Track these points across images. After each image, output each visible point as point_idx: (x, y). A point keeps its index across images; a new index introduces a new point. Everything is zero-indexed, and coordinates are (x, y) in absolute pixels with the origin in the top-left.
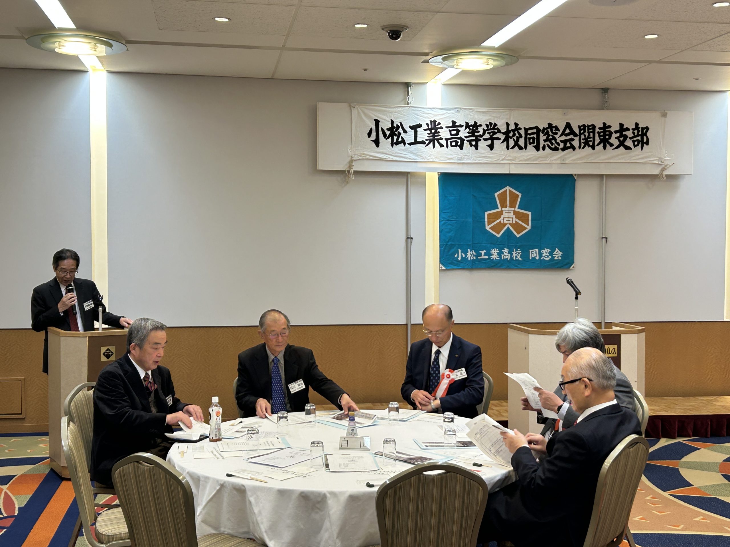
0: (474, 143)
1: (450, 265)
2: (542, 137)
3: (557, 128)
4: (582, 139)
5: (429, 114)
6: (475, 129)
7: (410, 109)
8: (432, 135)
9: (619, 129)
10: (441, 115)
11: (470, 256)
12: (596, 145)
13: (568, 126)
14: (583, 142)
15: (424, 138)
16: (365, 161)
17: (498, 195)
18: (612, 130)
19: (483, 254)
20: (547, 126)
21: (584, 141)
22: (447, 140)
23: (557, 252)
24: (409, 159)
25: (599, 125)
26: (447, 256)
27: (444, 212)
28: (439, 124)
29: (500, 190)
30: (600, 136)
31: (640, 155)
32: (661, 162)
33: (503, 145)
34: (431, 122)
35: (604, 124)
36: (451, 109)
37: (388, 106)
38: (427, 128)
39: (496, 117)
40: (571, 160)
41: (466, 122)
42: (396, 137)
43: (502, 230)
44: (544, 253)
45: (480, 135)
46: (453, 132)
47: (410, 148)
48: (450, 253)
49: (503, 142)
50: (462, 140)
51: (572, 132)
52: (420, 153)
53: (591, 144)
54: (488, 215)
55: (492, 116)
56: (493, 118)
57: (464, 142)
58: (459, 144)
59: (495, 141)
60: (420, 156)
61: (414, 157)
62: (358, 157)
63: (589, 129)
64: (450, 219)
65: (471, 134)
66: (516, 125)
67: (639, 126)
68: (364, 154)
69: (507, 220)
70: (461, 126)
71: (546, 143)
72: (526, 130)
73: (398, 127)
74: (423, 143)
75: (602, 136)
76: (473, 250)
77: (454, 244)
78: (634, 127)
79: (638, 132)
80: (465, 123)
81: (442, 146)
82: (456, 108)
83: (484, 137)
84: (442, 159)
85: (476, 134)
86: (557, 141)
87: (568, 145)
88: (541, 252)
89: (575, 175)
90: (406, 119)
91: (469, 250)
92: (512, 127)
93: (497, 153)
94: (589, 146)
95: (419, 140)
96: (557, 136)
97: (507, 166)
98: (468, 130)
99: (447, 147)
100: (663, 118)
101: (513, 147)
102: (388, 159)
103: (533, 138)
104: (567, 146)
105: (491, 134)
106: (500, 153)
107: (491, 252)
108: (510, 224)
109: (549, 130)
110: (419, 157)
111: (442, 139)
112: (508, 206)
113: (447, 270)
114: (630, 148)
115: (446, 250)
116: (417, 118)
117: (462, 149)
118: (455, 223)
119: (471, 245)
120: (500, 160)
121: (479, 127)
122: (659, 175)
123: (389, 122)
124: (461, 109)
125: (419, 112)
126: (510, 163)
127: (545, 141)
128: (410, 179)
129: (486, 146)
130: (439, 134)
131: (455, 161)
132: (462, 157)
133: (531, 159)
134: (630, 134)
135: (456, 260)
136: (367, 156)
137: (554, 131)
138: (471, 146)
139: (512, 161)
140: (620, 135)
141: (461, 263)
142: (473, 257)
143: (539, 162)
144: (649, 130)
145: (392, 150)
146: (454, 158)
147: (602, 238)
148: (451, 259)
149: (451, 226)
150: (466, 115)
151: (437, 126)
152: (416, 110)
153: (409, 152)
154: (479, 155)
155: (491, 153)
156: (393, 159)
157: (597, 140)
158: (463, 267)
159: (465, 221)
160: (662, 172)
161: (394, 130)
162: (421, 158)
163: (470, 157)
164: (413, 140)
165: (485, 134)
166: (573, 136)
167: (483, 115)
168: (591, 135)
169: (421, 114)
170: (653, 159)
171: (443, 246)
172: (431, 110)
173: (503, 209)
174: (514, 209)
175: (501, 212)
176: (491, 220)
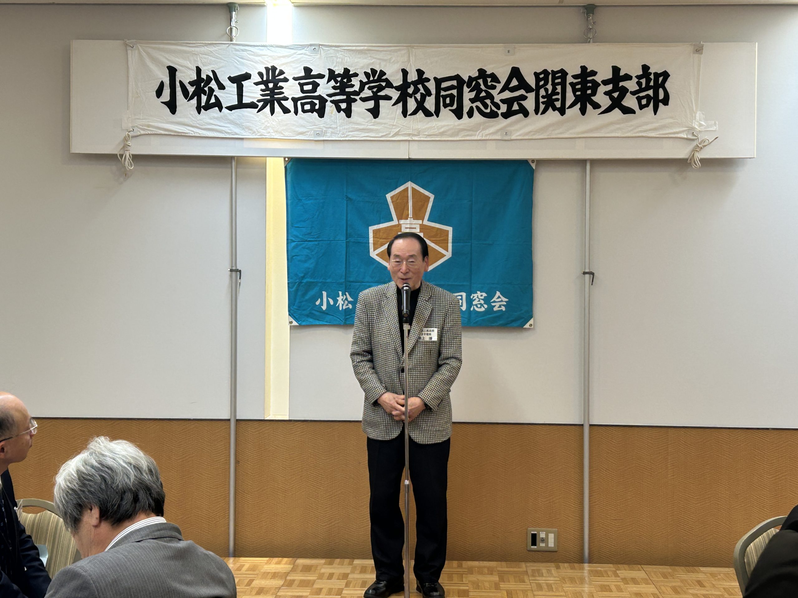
0: (343, 106)
1: (307, 319)
2: (468, 95)
3: (495, 78)
4: (541, 95)
5: (263, 57)
6: (345, 80)
7: (230, 47)
8: (269, 92)
9: (611, 76)
10: (284, 57)
11: (343, 303)
12: (567, 106)
13: (515, 73)
14: (542, 102)
15: (254, 98)
16: (152, 138)
17: (392, 198)
18: (599, 78)
20: (477, 74)
21: (546, 100)
22: (295, 100)
23: (499, 297)
24: (228, 133)
25: (573, 70)
26: (301, 302)
27: (296, 226)
28: (282, 73)
29: (396, 189)
30: (574, 91)
31: (650, 123)
33: (397, 110)
34: (267, 69)
35: (584, 68)
36: (303, 47)
37: (192, 43)
38: (261, 80)
39: (385, 60)
40: (520, 135)
41: (329, 70)
42: (206, 97)
44: (475, 299)
45: (355, 91)
46: (306, 88)
47: (230, 114)
48: (307, 297)
49: (393, 105)
50: (323, 101)
51: (523, 85)
52: (248, 124)
53: (558, 104)
54: (375, 232)
55: (376, 58)
56: (378, 61)
57: (327, 104)
58: (317, 107)
59: (382, 103)
60: (249, 128)
61: (237, 130)
62: (139, 131)
63: (554, 79)
64: (306, 239)
65: (338, 91)
66: (420, 73)
67: (650, 71)
68: (149, 126)
70: (321, 76)
71: (474, 105)
72: (439, 82)
73: (209, 79)
74: (252, 105)
75: (578, 90)
76: (347, 293)
77: (313, 282)
78: (640, 72)
79: (648, 81)
80: (328, 71)
81: (286, 111)
82: (311, 45)
83: (363, 95)
84: (287, 134)
85: (347, 90)
86: (495, 100)
87: (516, 107)
88: (472, 297)
89: (533, 161)
90: (221, 65)
91: (340, 293)
92: (413, 77)
94: (555, 109)
95: (246, 100)
96: (494, 92)
97: (404, 146)
98: (332, 83)
99: (296, 113)
100: (696, 55)
102: (191, 135)
103: (452, 96)
104: (513, 109)
105: (375, 90)
106: (391, 123)
109: (481, 81)
110: (247, 130)
111: (286, 99)
112: (410, 215)
113: (300, 326)
114: (632, 112)
115: (300, 293)
116: (243, 64)
117: (323, 117)
118: (316, 245)
119: (344, 283)
120: (391, 135)
121: (352, 77)
122: (689, 159)
123: (193, 71)
124: (321, 46)
125: (245, 53)
126: (409, 141)
127: (472, 101)
128: (236, 168)
129: (366, 110)
130: (281, 90)
131: (310, 136)
132: (322, 131)
133: (445, 133)
134: (632, 85)
135: (317, 310)
136: (154, 130)
137: (490, 82)
138: (339, 112)
139: (413, 136)
140: (613, 87)
141: (327, 314)
142: (348, 305)
143: (461, 137)
144: (669, 78)
145: (197, 119)
146: (308, 132)
147: (585, 273)
148: (310, 308)
149: (308, 251)
150: (330, 57)
151: (277, 76)
152: (241, 50)
153: (228, 123)
154: (353, 126)
155: (374, 122)
156: (200, 134)
157: (570, 98)
158: (330, 323)
159: (333, 242)
160: (694, 154)
161: (201, 85)
162: (250, 133)
163: (337, 131)
164: (236, 101)
165: (364, 90)
166: (524, 91)
167: (359, 56)
168: (559, 89)
169: (250, 56)
170: (677, 130)
171: (294, 286)
172: (268, 49)
173: (401, 221)
174: (421, 221)
175: (398, 226)
176: (378, 241)
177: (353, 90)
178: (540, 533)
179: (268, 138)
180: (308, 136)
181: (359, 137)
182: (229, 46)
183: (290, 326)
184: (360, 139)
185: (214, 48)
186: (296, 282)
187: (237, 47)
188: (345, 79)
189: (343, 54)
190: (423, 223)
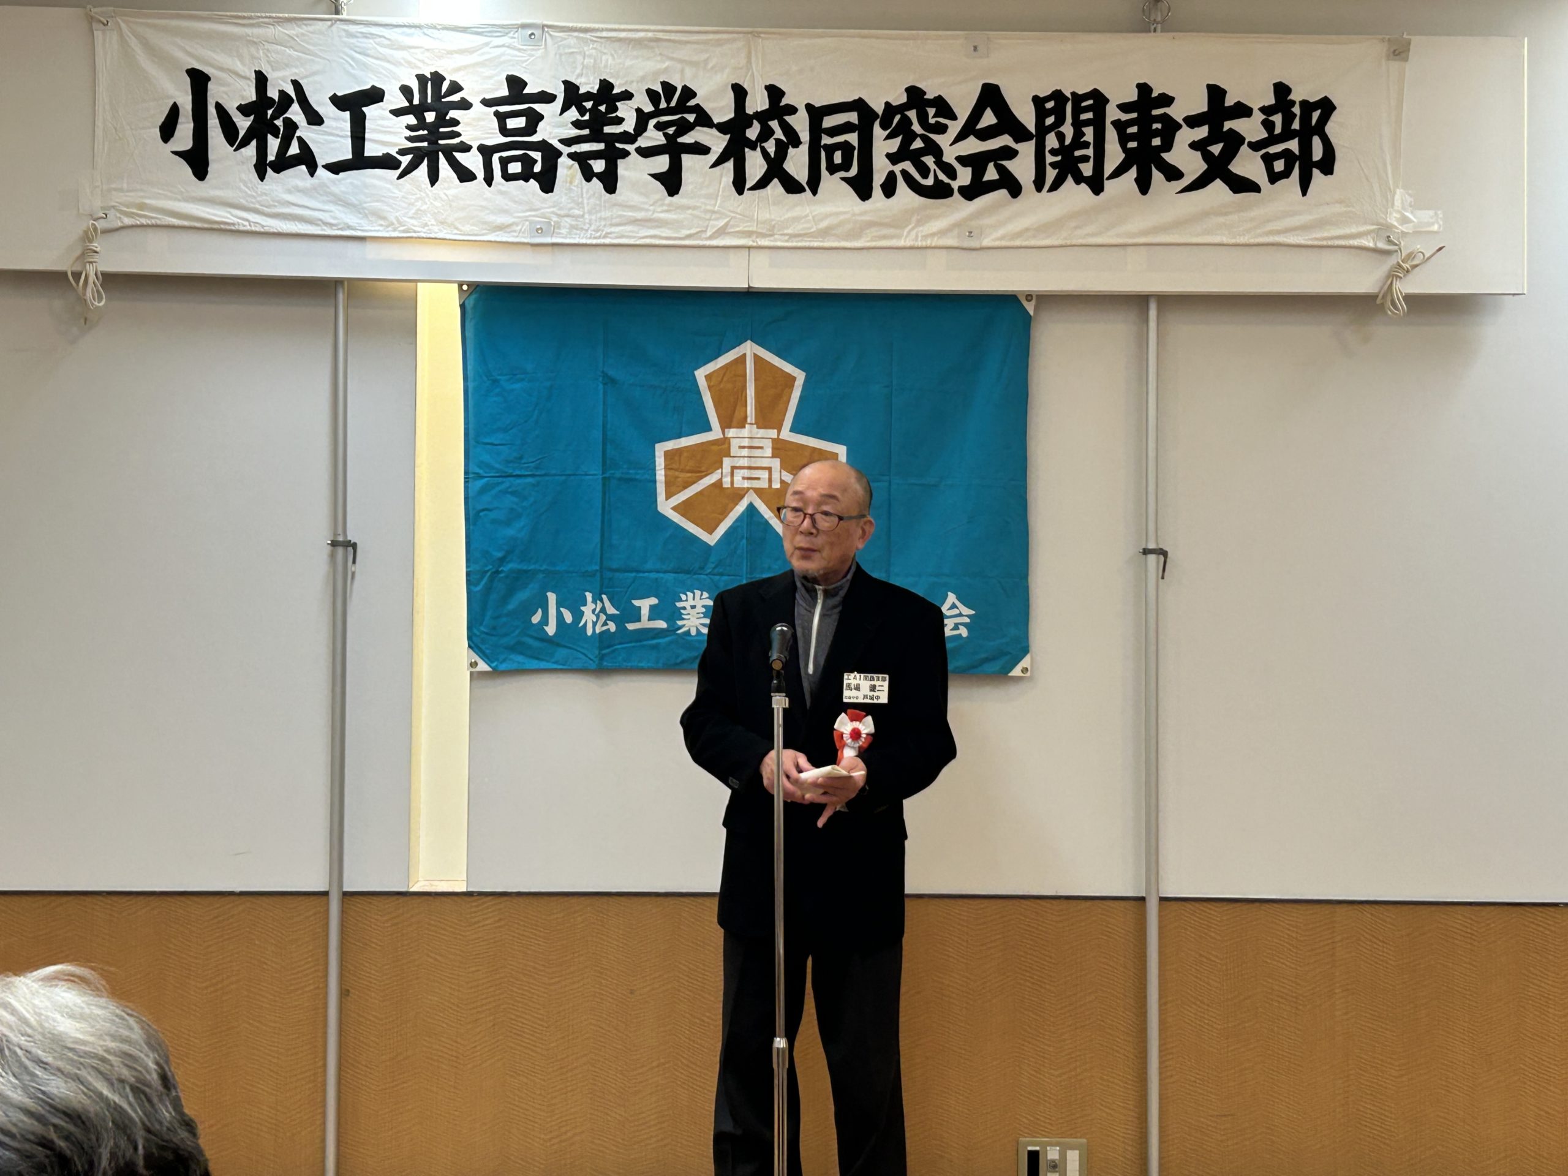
1: (512, 656)
2: (883, 145)
3: (944, 108)
4: (1048, 148)
5: (414, 51)
6: (603, 108)
7: (334, 28)
8: (426, 132)
9: (1204, 108)
10: (461, 52)
11: (595, 620)
12: (1107, 174)
13: (991, 96)
14: (1050, 164)
15: (395, 145)
16: (151, 234)
17: (708, 377)
18: (1177, 112)
19: (645, 612)
20: (903, 99)
21: (1059, 158)
22: (486, 152)
23: (954, 606)
24: (331, 225)
25: (1121, 93)
26: (496, 618)
27: (486, 441)
28: (456, 88)
29: (716, 357)
30: (1123, 139)
31: (1294, 214)
32: (1389, 241)
33: (721, 176)
34: (421, 79)
35: (1144, 89)
36: (505, 30)
37: (244, 18)
38: (407, 104)
39: (693, 64)
40: (1002, 238)
41: (566, 83)
42: (279, 140)
43: (725, 513)
45: (625, 133)
46: (512, 123)
47: (333, 182)
48: (511, 606)
49: (714, 165)
50: (551, 155)
51: (1008, 123)
52: (375, 205)
53: (1087, 169)
55: (672, 59)
56: (679, 66)
57: (560, 160)
58: (537, 168)
59: (687, 160)
60: (379, 215)
61: (352, 219)
62: (120, 219)
63: (1077, 111)
64: (510, 471)
65: (586, 132)
66: (775, 93)
67: (1292, 97)
68: (142, 206)
69: (744, 478)
70: (548, 98)
71: (897, 169)
72: (816, 114)
73: (285, 101)
74: (387, 162)
75: (1132, 137)
76: (604, 596)
77: (526, 571)
78: (1270, 100)
79: (1288, 119)
80: (563, 87)
81: (465, 175)
82: (524, 26)
83: (642, 142)
84: (467, 228)
85: (608, 129)
86: (945, 159)
87: (991, 174)
89: (1029, 297)
90: (316, 68)
91: (589, 596)
92: (758, 102)
93: (695, 208)
94: (1079, 179)
95: (371, 150)
96: (941, 140)
97: (738, 260)
98: (573, 114)
99: (489, 180)
100: (1395, 65)
101: (762, 184)
102: (241, 228)
103: (846, 147)
104: (986, 178)
105: (671, 131)
106: (709, 207)
107: (679, 604)
108: (759, 492)
109: (912, 114)
110: (373, 219)
111: (465, 148)
112: (751, 418)
113: (496, 673)
114: (1254, 188)
115: (494, 596)
116: (365, 67)
117: (551, 191)
118: (534, 485)
119: (598, 574)
120: (709, 234)
121: (618, 101)
122: (1380, 296)
123: (248, 82)
124: (546, 29)
125: (371, 41)
126: (749, 248)
127: (893, 158)
128: (346, 308)
129: (650, 177)
130: (455, 129)
131: (521, 234)
132: (549, 223)
133: (834, 232)
134: (1251, 128)
135: (535, 634)
136: (154, 215)
137: (933, 117)
138: (588, 179)
139: (757, 237)
140: (1209, 132)
141: (558, 645)
142: (607, 624)
143: (872, 240)
144: (1335, 113)
145: (256, 192)
146: (517, 224)
147: (1146, 552)
148: (517, 632)
149: (515, 499)
150: (566, 54)
151: (446, 95)
152: (359, 35)
153: (331, 202)
154: (620, 213)
155: (669, 205)
156: (263, 226)
157: (1114, 155)
158: (563, 665)
159: (572, 478)
160: (1392, 283)
161: (267, 114)
162: (381, 225)
163: (585, 225)
164: (348, 152)
165: (645, 130)
166: (1011, 139)
167: (635, 53)
168: (1089, 133)
169: (381, 50)
170: (1354, 230)
171: (482, 578)
172: (425, 34)
173: (729, 432)
174: (776, 431)
175: (723, 444)
176: (677, 477)
177: (622, 131)
178: (1048, 1148)
179: (423, 238)
180: (515, 234)
181: (634, 237)
182: (332, 25)
183: (472, 674)
184: (638, 242)
185: (297, 28)
186: (486, 572)
187: (352, 28)
188: (601, 105)
189: (598, 47)
190: (780, 437)
